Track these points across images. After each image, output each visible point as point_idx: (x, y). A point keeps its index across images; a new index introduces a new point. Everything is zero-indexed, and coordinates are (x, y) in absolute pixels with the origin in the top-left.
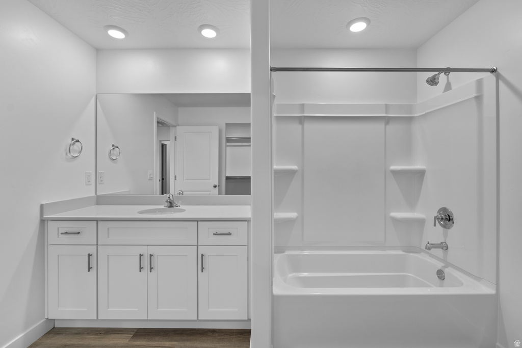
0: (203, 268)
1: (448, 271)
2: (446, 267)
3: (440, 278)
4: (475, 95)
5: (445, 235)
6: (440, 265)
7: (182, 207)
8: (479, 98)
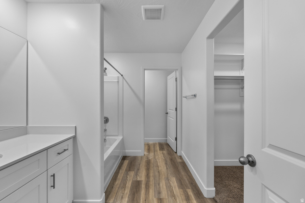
0: (52, 186)
1: (107, 138)
5: (105, 126)
8: (118, 82)
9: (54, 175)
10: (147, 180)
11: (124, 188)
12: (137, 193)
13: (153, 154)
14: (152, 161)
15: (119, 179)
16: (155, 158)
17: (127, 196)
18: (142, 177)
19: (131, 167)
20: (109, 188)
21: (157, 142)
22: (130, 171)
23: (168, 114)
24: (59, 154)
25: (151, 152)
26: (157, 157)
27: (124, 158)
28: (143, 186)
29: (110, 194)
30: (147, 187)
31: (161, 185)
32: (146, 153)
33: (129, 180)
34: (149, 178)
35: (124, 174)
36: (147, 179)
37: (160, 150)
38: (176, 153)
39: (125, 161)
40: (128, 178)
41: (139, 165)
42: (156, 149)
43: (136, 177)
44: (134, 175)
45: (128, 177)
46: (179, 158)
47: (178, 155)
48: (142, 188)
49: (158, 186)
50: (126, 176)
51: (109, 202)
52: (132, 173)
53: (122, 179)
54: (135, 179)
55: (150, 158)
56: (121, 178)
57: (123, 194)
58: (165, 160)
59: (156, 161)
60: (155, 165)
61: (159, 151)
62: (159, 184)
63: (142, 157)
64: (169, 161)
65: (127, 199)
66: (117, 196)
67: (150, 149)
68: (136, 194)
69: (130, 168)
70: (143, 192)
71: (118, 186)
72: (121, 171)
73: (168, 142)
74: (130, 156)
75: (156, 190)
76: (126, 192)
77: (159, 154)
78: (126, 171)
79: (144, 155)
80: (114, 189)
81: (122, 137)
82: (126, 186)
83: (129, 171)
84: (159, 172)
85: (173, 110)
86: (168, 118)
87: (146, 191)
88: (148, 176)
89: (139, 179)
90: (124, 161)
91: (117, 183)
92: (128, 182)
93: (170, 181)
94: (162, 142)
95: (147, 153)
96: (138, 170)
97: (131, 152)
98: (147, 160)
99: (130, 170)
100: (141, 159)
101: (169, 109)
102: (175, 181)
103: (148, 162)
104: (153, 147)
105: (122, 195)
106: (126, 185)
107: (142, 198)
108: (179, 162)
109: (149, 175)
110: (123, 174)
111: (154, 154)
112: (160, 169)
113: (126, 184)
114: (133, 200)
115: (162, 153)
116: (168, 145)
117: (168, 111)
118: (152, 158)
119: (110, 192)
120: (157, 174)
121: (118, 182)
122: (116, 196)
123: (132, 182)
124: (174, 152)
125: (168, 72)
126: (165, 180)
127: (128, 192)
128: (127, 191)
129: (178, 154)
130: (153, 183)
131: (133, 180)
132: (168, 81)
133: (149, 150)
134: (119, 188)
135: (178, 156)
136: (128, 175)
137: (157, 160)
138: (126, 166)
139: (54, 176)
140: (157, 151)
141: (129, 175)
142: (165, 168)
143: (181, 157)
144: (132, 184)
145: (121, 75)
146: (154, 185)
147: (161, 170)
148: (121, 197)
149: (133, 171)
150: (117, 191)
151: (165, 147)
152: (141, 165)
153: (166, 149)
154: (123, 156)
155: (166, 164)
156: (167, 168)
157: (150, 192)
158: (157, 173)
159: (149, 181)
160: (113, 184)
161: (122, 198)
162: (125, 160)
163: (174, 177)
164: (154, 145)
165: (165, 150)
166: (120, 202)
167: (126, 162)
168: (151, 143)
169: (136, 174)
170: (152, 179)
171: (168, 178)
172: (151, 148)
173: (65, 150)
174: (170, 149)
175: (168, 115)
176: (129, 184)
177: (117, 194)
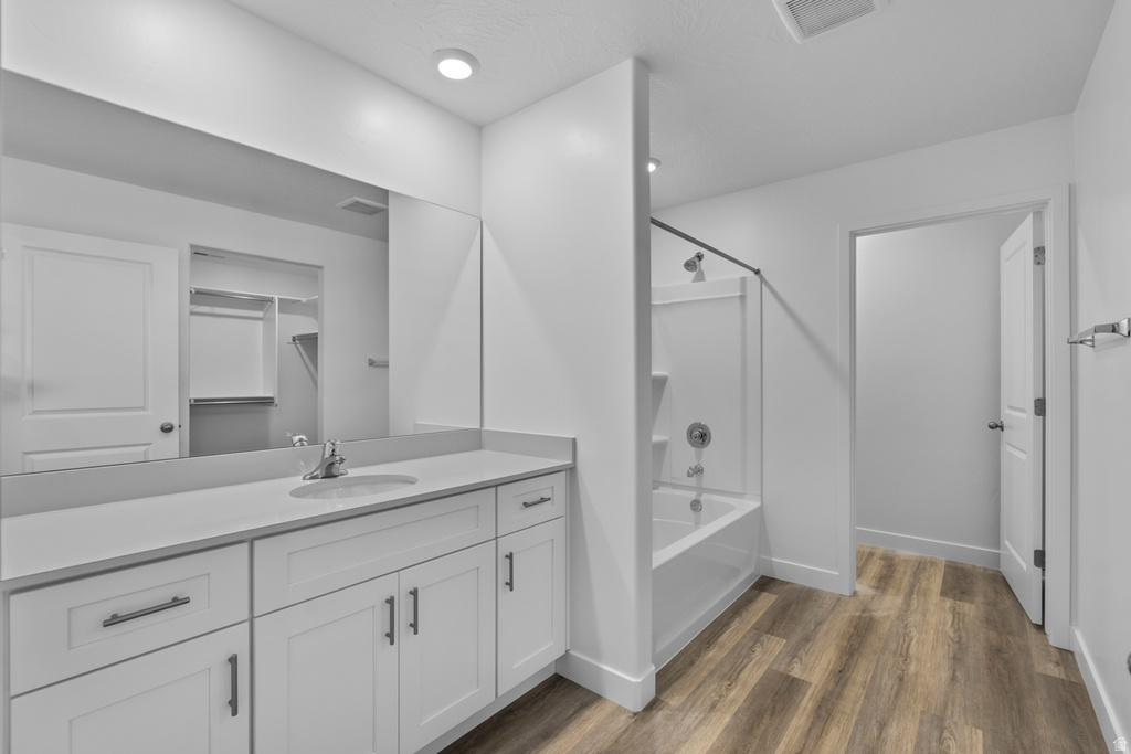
0: (507, 584)
1: (704, 498)
2: (700, 495)
3: (694, 510)
4: (738, 294)
5: (699, 457)
6: (692, 495)
7: (352, 473)
8: (743, 298)
9: (511, 554)
10: (830, 687)
11: (729, 679)
12: (772, 715)
13: (899, 600)
14: (884, 628)
15: (721, 647)
16: (902, 616)
17: (734, 709)
18: (815, 670)
19: (777, 622)
20: (679, 662)
21: (942, 559)
22: (772, 634)
23: (1002, 428)
24: (526, 505)
25: (891, 591)
26: (913, 619)
27: (764, 584)
28: (807, 703)
29: (675, 680)
30: (823, 713)
31: (893, 731)
32: (864, 588)
33: (757, 663)
34: (844, 685)
35: (744, 637)
36: (832, 684)
37: (944, 593)
38: (1041, 627)
39: (765, 594)
40: (756, 654)
41: (819, 624)
42: (924, 585)
43: (788, 660)
44: (781, 652)
45: (758, 650)
46: (1055, 656)
47: (1052, 642)
48: (800, 710)
49: (875, 732)
50: (750, 644)
51: (667, 700)
52: (776, 645)
53: (733, 649)
54: (783, 666)
55: (879, 614)
56: (730, 645)
57: (720, 697)
58: (959, 642)
59: (905, 635)
60: (893, 646)
61: (935, 596)
62: (883, 726)
63: (839, 600)
64: (976, 651)
65: (727, 719)
66: (698, 693)
67: (891, 577)
68: (767, 717)
69: (774, 623)
70: (797, 723)
71: (711, 666)
72: (736, 623)
73: (1004, 569)
74: (788, 583)
75: (858, 740)
76: (733, 694)
77: (932, 608)
78: (756, 629)
79: (855, 593)
80: (694, 670)
81: (758, 504)
82: (737, 676)
83: (767, 633)
84: (901, 679)
85: (1023, 410)
86: (1006, 449)
87: (813, 725)
88: (841, 676)
89: (796, 672)
90: (758, 595)
91: (710, 654)
92: (749, 665)
93: (946, 734)
94: (969, 562)
95: (871, 592)
96: (807, 639)
97: (794, 566)
98: (860, 617)
99: (770, 630)
100: (834, 607)
101: (1011, 408)
102: (980, 746)
103: (862, 629)
104: (909, 572)
105: (717, 698)
106: (739, 673)
107: (785, 739)
108: (1040, 675)
109: (848, 674)
110: (740, 636)
111: (907, 603)
112: (912, 668)
113: (741, 670)
114: (749, 731)
115: (954, 610)
116: (1000, 583)
117: (1007, 415)
118: (888, 616)
119: (679, 675)
120: (890, 683)
121: (714, 655)
122: (694, 692)
123: (765, 673)
124: (1027, 624)
125: (1003, 222)
126: (921, 722)
127: (741, 700)
128: (739, 695)
129: (1055, 636)
130: (853, 710)
131: (774, 667)
132: (1005, 265)
133: (884, 581)
134: (712, 673)
135: (1048, 645)
136: (758, 644)
137: (913, 630)
138: (761, 613)
139: (510, 557)
140: (926, 593)
141: (762, 644)
142: (945, 675)
143: (1066, 657)
144: (762, 679)
145: (752, 274)
146: (854, 719)
147: (916, 675)
148: (709, 703)
149: (785, 636)
150: (704, 681)
151: (981, 587)
152: (825, 627)
153: (979, 599)
154: (763, 577)
155: (956, 660)
156: (953, 679)
157: (830, 735)
158: (888, 682)
159: (840, 696)
160: (698, 653)
161: (713, 707)
162: (763, 590)
163: (978, 728)
164: (921, 567)
165: (972, 602)
166: (702, 716)
167: (766, 601)
168: (903, 553)
169: (794, 654)
170: (854, 692)
171: (941, 719)
172: (897, 576)
173: (543, 500)
174: (1008, 602)
175: (1006, 434)
176: (752, 676)
177: (701, 690)
